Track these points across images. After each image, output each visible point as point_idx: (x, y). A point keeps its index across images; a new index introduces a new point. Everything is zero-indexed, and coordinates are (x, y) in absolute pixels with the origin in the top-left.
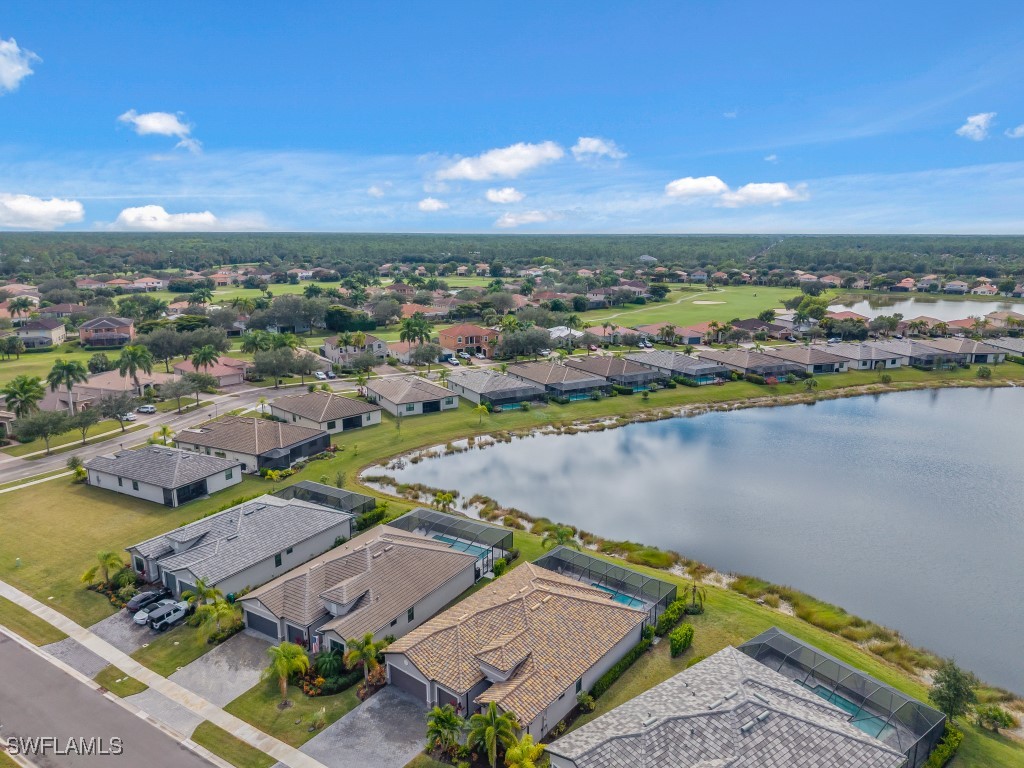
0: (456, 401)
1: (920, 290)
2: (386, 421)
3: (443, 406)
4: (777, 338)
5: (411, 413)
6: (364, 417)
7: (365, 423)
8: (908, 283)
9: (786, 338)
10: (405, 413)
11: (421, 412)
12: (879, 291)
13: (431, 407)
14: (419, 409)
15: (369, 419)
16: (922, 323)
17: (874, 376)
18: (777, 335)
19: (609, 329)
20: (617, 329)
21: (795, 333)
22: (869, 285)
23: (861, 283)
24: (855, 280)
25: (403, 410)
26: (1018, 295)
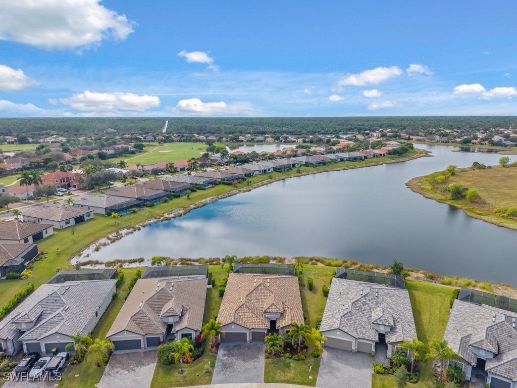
0: (92, 214)
1: (248, 141)
2: (56, 233)
3: (86, 218)
4: (215, 165)
5: (68, 225)
6: (44, 232)
7: (45, 236)
8: (241, 138)
9: (219, 165)
10: (65, 226)
11: (74, 224)
12: (233, 142)
13: (79, 220)
14: (72, 222)
15: (46, 233)
16: (266, 154)
17: (265, 176)
18: (215, 164)
19: (140, 167)
20: (144, 167)
21: (222, 162)
22: (228, 139)
23: (224, 139)
24: (222, 138)
25: (63, 224)
26: (281, 141)
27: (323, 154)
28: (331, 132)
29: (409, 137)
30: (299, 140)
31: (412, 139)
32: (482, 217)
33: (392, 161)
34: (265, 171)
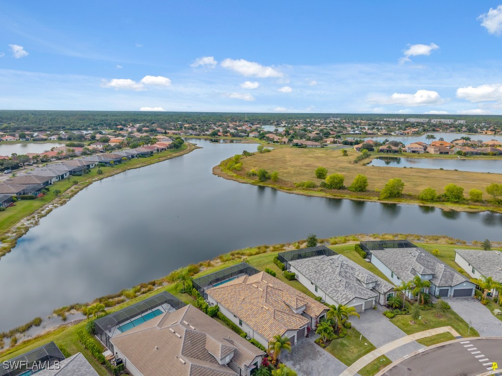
26: (27, 140)
27: (103, 152)
28: (78, 127)
29: (165, 131)
30: (52, 138)
31: (168, 133)
32: (293, 192)
33: (177, 154)
34: (62, 176)
